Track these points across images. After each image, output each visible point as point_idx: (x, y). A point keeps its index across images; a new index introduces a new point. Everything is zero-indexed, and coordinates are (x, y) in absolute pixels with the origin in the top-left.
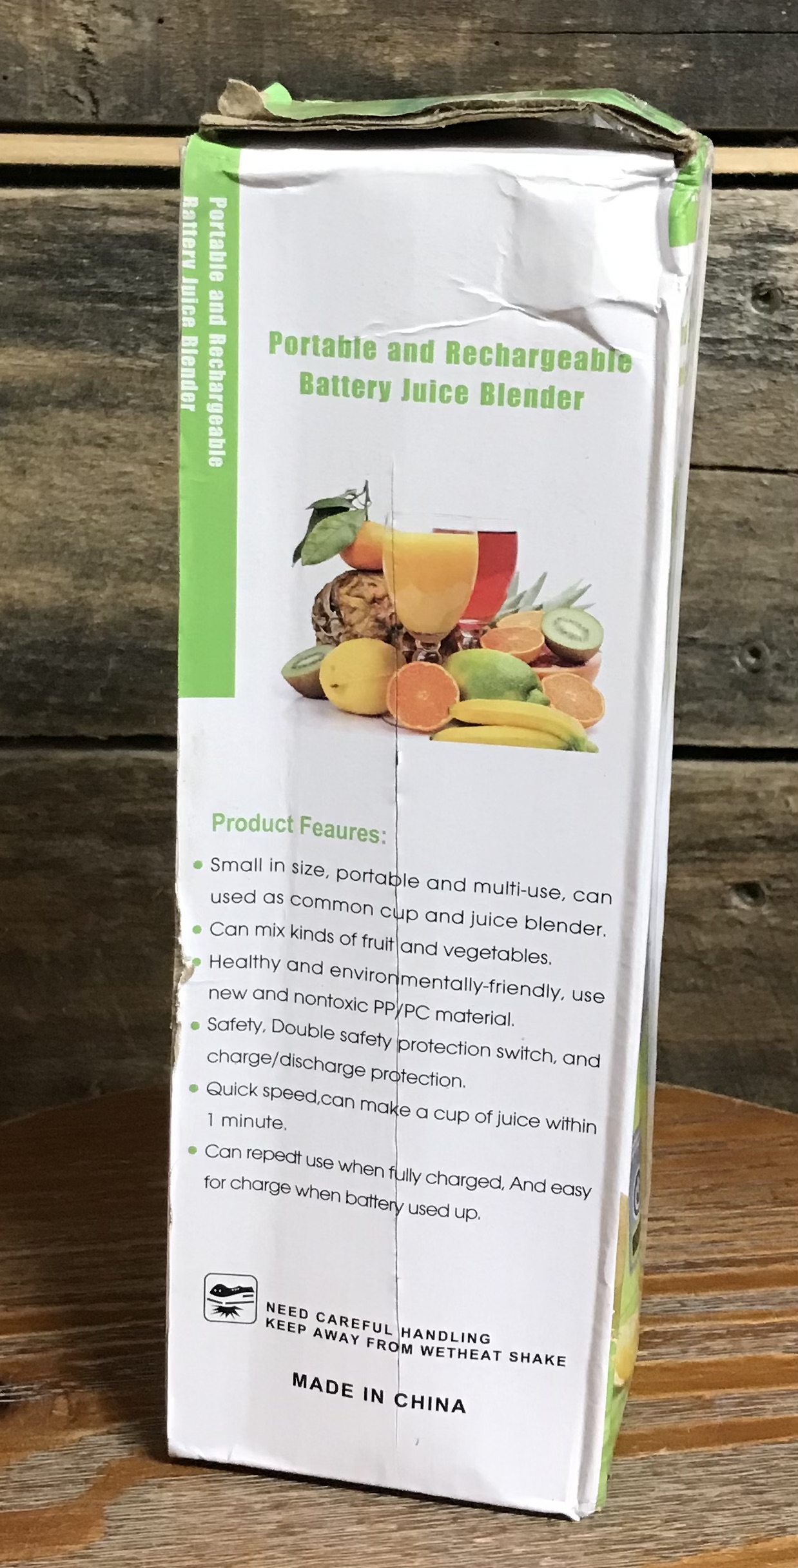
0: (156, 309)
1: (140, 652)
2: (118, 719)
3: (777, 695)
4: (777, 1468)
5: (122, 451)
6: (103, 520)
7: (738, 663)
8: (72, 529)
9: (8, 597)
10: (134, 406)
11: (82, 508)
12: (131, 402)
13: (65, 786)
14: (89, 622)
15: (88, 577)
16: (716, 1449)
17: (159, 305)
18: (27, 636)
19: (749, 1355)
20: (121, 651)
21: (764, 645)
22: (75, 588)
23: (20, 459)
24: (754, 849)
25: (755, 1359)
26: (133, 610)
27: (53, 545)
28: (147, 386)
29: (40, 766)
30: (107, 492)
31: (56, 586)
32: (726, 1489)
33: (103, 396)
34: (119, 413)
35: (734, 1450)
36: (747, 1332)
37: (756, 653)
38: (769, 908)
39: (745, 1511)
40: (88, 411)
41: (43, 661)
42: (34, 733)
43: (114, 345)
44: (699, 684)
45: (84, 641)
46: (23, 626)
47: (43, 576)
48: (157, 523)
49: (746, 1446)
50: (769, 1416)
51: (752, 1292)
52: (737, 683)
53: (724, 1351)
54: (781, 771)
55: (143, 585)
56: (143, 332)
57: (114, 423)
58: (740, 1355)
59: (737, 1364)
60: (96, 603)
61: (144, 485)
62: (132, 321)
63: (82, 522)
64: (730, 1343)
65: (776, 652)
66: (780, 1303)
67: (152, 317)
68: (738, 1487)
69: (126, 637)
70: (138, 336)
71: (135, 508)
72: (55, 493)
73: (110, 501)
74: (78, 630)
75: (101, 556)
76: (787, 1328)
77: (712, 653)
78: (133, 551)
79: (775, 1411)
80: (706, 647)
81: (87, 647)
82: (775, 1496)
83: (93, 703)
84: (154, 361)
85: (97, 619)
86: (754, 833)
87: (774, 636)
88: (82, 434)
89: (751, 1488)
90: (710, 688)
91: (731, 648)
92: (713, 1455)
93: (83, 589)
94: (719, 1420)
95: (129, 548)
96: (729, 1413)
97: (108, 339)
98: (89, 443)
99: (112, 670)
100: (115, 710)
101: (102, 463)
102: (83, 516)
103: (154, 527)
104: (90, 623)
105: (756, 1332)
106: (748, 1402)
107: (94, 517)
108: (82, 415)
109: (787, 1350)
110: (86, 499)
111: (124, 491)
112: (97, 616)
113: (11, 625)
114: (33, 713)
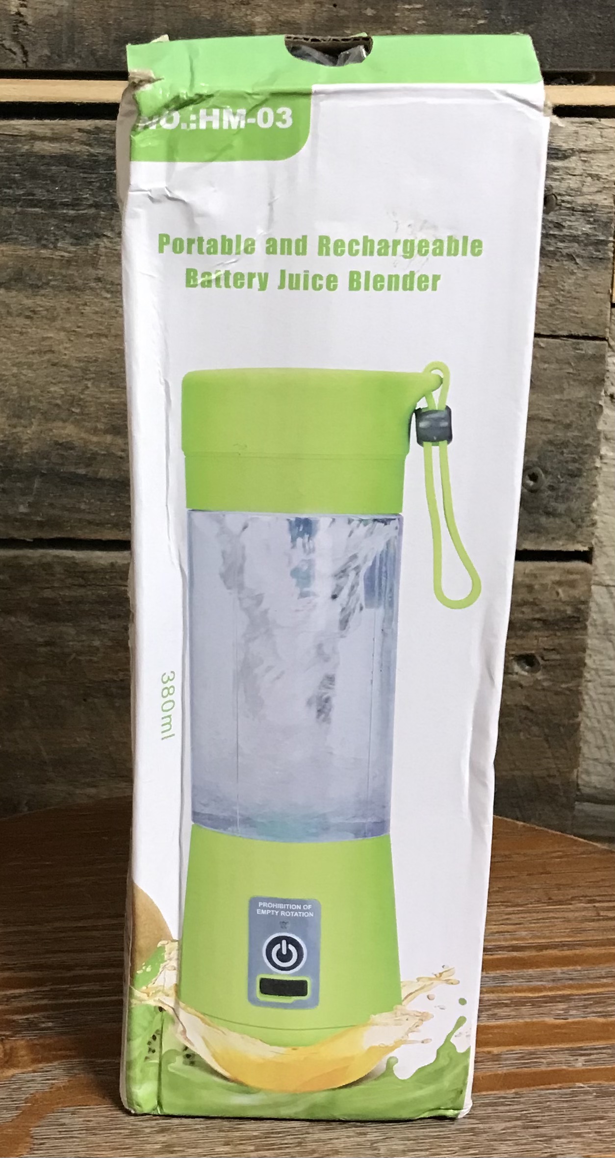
0: (72, 212)
1: (59, 474)
2: (41, 525)
3: (551, 510)
4: (549, 1109)
5: (45, 321)
6: (31, 374)
8: (5, 381)
10: (53, 287)
11: (13, 365)
12: (52, 283)
14: (19, 451)
15: (19, 417)
16: (502, 1093)
17: (73, 209)
19: (528, 1020)
20: (43, 475)
21: (541, 472)
22: (9, 426)
24: (530, 628)
25: (533, 1024)
26: (52, 442)
28: (64, 272)
30: (33, 353)
32: (508, 1124)
33: (30, 279)
34: (42, 292)
35: (516, 1093)
36: (527, 1002)
37: (534, 478)
38: (544, 675)
39: (525, 1141)
40: (19, 290)
43: (39, 240)
45: (15, 466)
48: (71, 377)
49: (524, 1090)
50: (543, 1068)
51: (531, 971)
53: (508, 1017)
54: (552, 568)
55: (60, 424)
56: (61, 229)
57: (39, 300)
58: (521, 1021)
59: (517, 1026)
60: (25, 437)
61: (61, 347)
62: (53, 222)
63: (14, 375)
64: (513, 1010)
65: (550, 477)
66: (553, 981)
67: (68, 218)
68: (519, 1123)
69: (48, 463)
70: (57, 233)
71: (54, 365)
73: (36, 359)
74: (11, 458)
75: (28, 402)
76: (558, 1000)
78: (53, 397)
79: (549, 1064)
81: (18, 471)
82: (547, 1130)
83: (22, 513)
84: (69, 252)
85: (26, 450)
86: (531, 617)
87: (548, 464)
88: (14, 308)
89: (530, 1123)
92: (500, 1098)
93: (15, 427)
94: (505, 1070)
95: (50, 395)
96: (512, 1065)
97: (35, 235)
98: (19, 315)
99: (37, 488)
100: (39, 519)
101: (29, 330)
102: (15, 370)
103: (68, 379)
104: (20, 453)
105: (534, 1003)
106: (528, 1057)
107: (24, 372)
108: (14, 293)
109: (558, 1017)
110: (17, 358)
111: (45, 352)
112: (25, 447)
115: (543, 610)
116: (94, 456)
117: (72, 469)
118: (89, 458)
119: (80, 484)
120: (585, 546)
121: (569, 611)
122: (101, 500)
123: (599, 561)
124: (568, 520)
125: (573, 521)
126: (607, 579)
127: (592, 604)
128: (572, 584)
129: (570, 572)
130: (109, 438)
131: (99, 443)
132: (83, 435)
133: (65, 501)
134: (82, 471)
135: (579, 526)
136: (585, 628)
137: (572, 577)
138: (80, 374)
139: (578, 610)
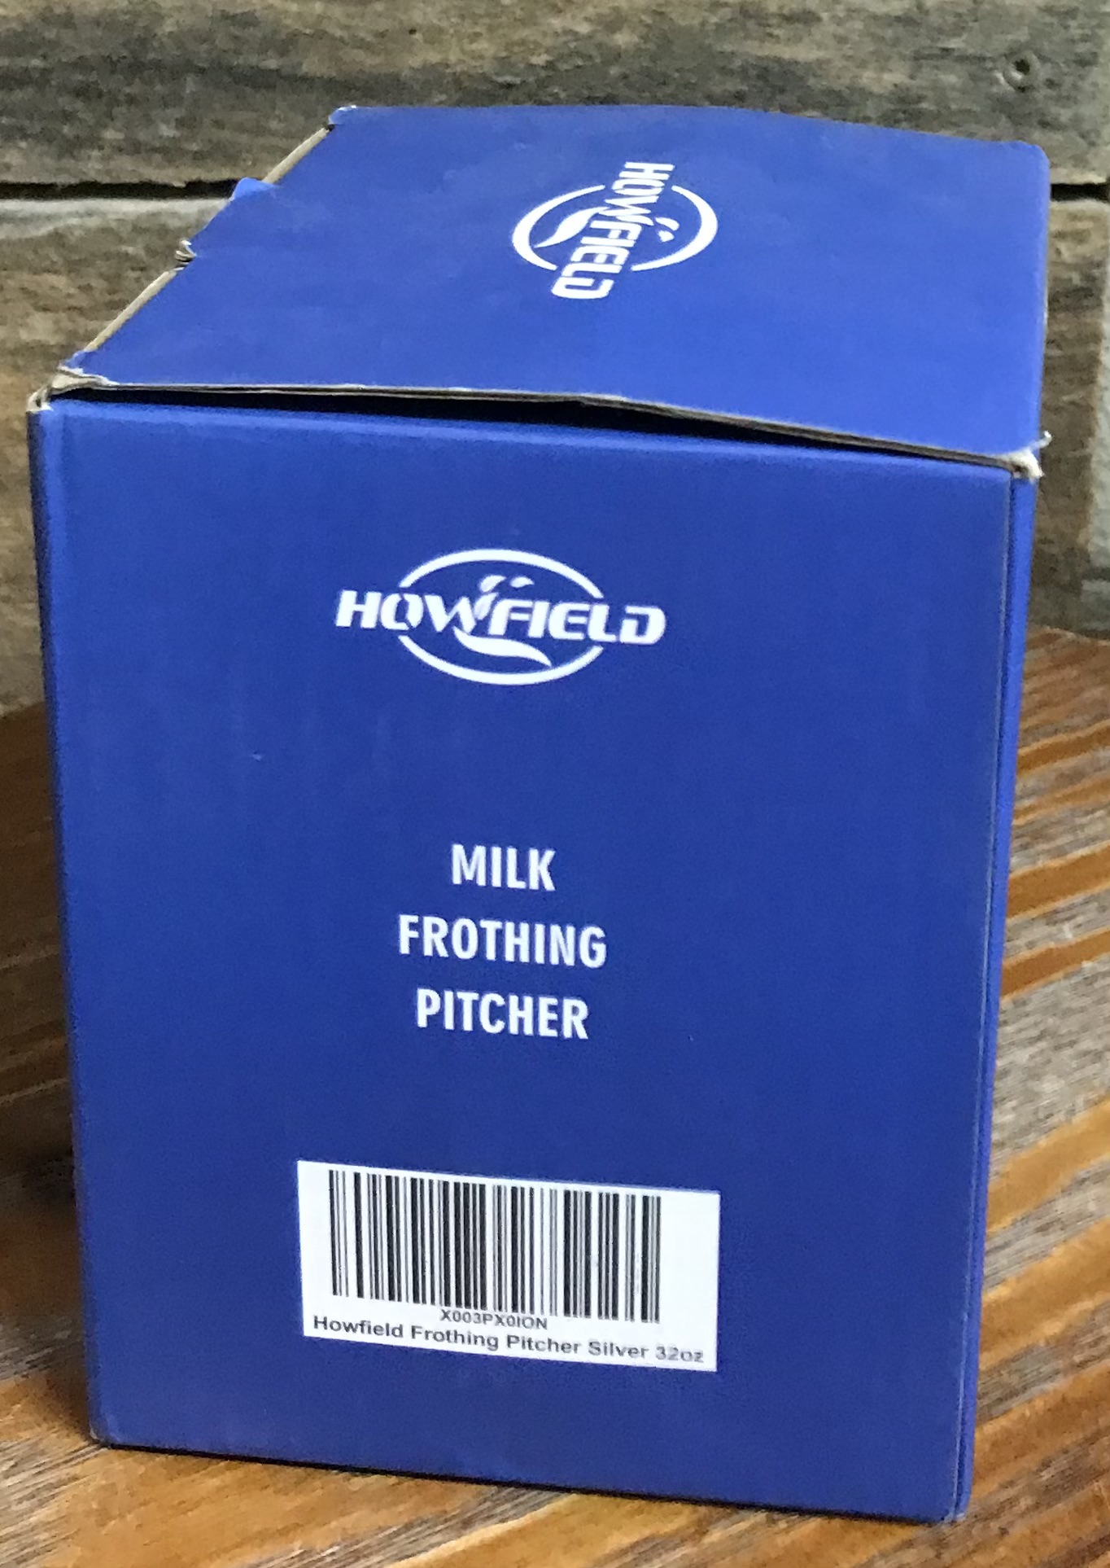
1: (230, 70)
2: (198, 157)
3: (1048, 119)
7: (1002, 80)
13: (130, 250)
14: (157, 30)
18: (74, 50)
20: (202, 71)
21: (1036, 57)
26: (219, 13)
29: (93, 222)
37: (1023, 66)
41: (96, 83)
42: (85, 178)
44: (954, 107)
45: (151, 56)
46: (67, 37)
52: (1001, 105)
65: (1049, 65)
69: (209, 51)
74: (143, 42)
77: (973, 68)
80: (963, 59)
81: (158, 65)
83: (165, 138)
85: (168, 27)
87: (1046, 47)
90: (969, 111)
91: (993, 60)
99: (190, 94)
100: (195, 147)
104: (159, 32)
112: (169, 21)
113: (51, 34)
114: (84, 152)
116: (294, 37)
117: (253, 60)
118: (284, 41)
119: (271, 87)
120: (1099, 175)
121: (1077, 280)
122: (305, 113)
124: (1074, 134)
125: (1083, 136)
128: (1080, 237)
129: (1074, 217)
131: (299, 15)
133: (241, 116)
134: (272, 63)
135: (1092, 144)
136: (1099, 305)
137: (1080, 225)
139: (1090, 278)
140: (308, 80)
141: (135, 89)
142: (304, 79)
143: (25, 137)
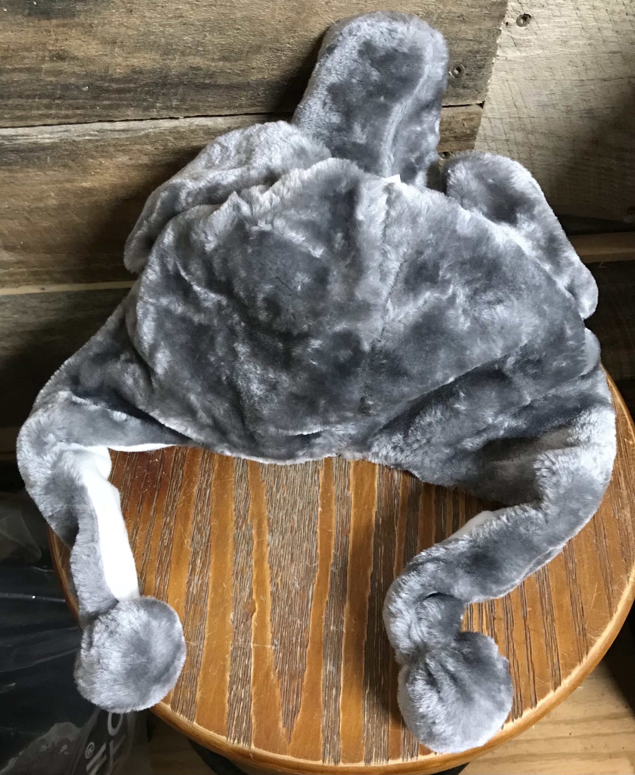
1: (194, 84)
2: (188, 110)
3: (466, 85)
6: (171, 30)
7: (451, 74)
8: (157, 35)
9: (133, 66)
14: (170, 73)
15: (167, 55)
18: (144, 80)
20: (185, 84)
21: (463, 67)
22: (162, 60)
23: (129, 5)
24: (449, 141)
26: (189, 67)
27: (150, 42)
29: (157, 130)
30: (171, 18)
31: (154, 60)
37: (459, 69)
41: (152, 90)
45: (169, 81)
46: (141, 77)
47: (146, 55)
48: (196, 30)
52: (450, 82)
54: (462, 113)
55: (192, 57)
60: (172, 65)
61: (188, 14)
63: (162, 32)
65: (468, 69)
69: (187, 78)
71: (185, 24)
72: (147, 19)
73: (173, 22)
74: (165, 77)
75: (172, 46)
78: (187, 43)
81: (170, 84)
83: (176, 106)
86: (449, 136)
87: (468, 63)
93: (165, 60)
95: (184, 41)
99: (182, 92)
100: (186, 108)
102: (162, 29)
103: (194, 32)
107: (167, 29)
110: (162, 21)
111: (179, 17)
112: (173, 71)
113: (136, 77)
114: (151, 110)
115: (455, 132)
116: (214, 73)
117: (202, 81)
118: (211, 75)
119: (207, 88)
120: (481, 101)
121: (468, 132)
122: (220, 96)
123: (487, 106)
124: (474, 90)
125: (476, 90)
126: (489, 115)
127: (480, 128)
128: (471, 120)
129: (471, 114)
130: (221, 63)
131: (216, 66)
132: (206, 62)
133: (199, 97)
134: (207, 81)
135: (479, 93)
136: (475, 138)
137: (472, 116)
138: (201, 28)
139: (473, 131)
140: (220, 86)
141: (164, 91)
142: (218, 85)
143: (132, 107)
